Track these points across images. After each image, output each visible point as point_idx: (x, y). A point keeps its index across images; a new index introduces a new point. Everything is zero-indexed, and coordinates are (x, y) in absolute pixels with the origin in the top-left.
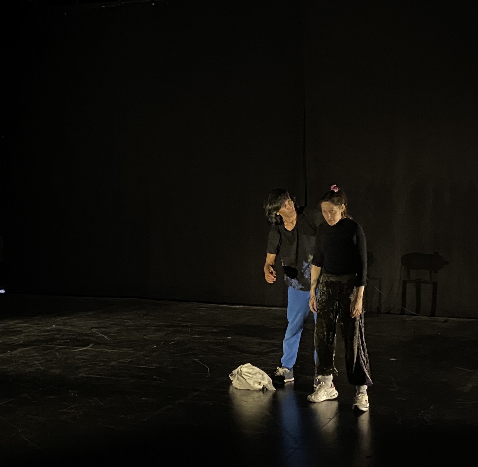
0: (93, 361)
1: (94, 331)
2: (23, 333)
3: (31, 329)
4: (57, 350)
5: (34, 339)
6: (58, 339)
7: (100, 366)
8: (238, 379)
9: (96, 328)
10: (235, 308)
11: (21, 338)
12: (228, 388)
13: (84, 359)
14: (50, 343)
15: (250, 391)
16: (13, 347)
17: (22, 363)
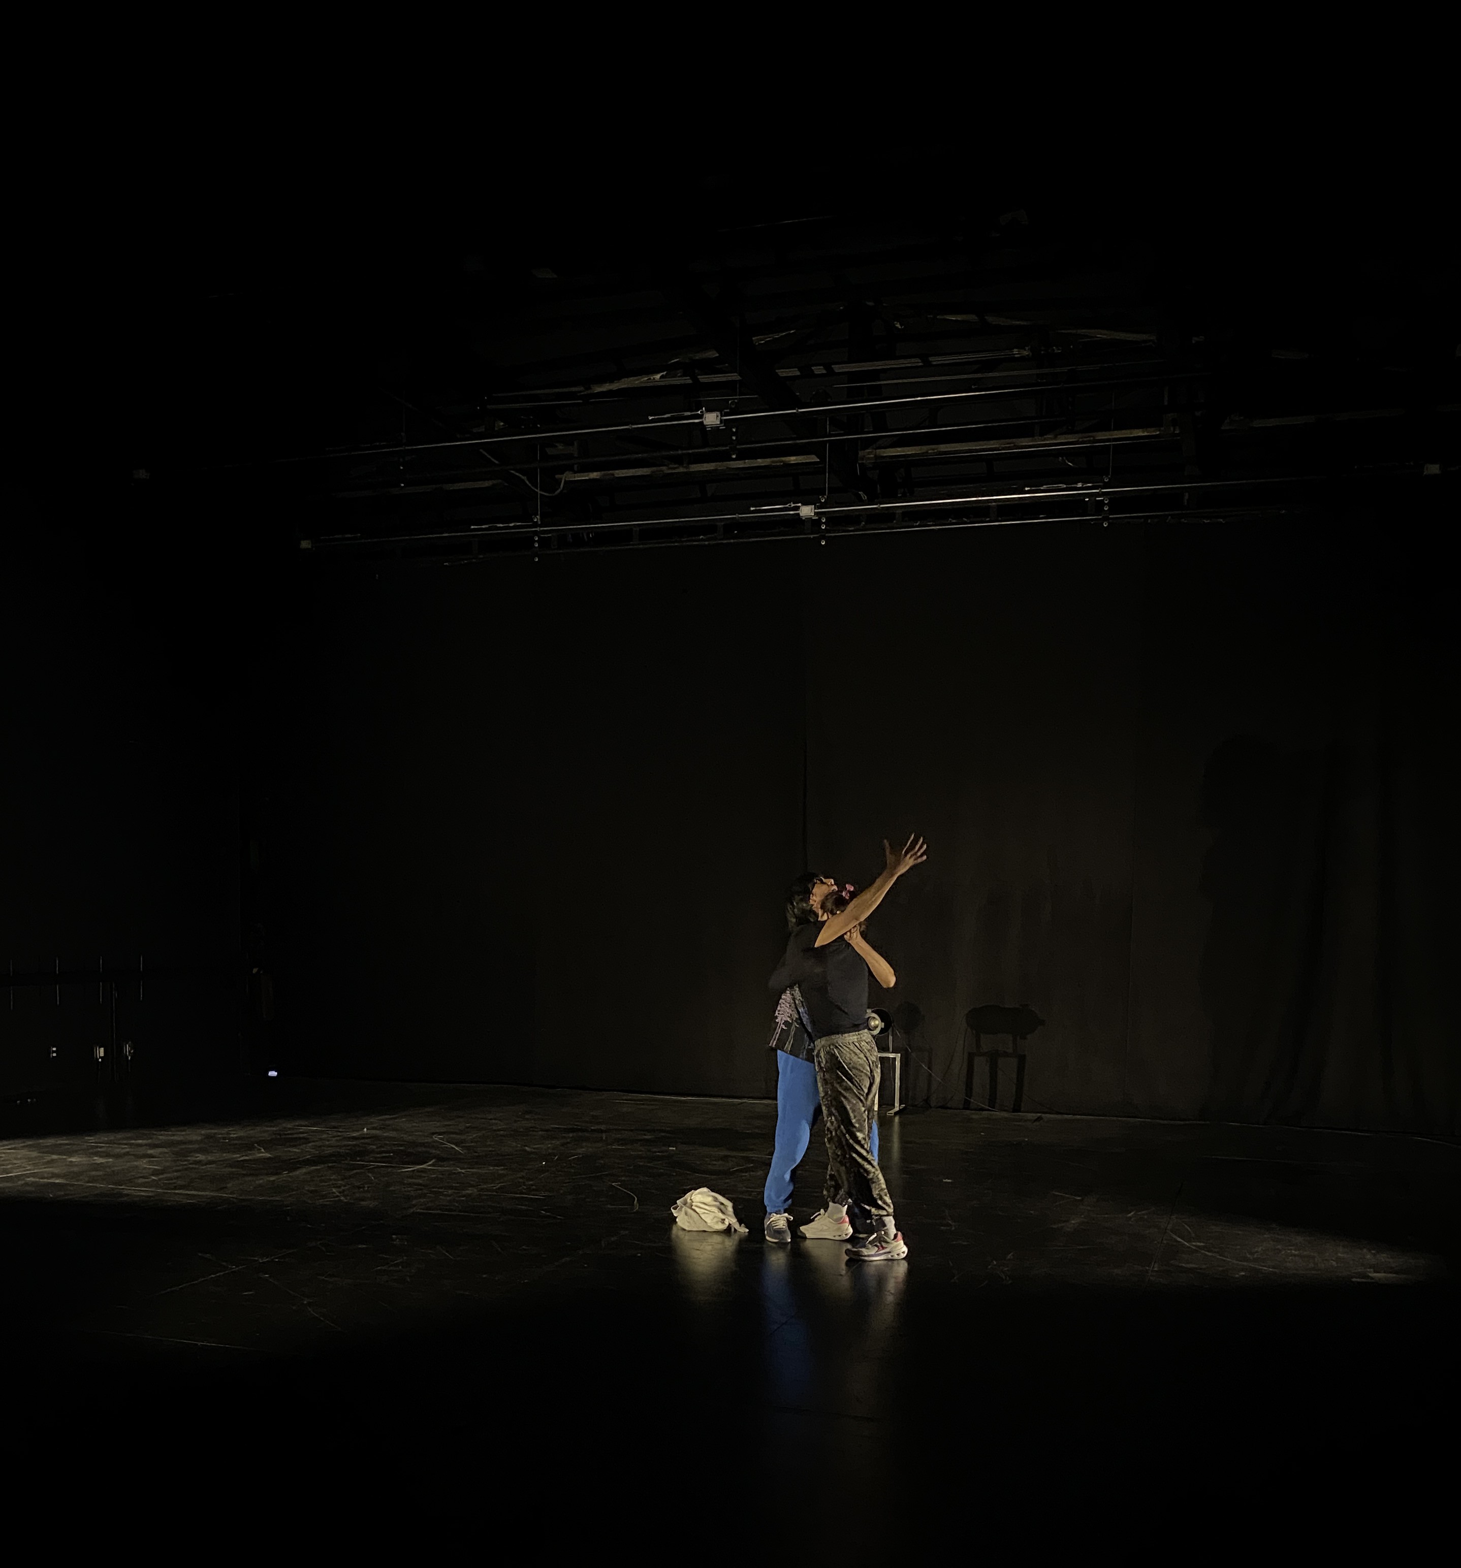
0: (433, 1188)
1: (436, 1138)
2: (309, 1142)
3: (325, 1136)
4: (370, 1171)
5: (329, 1151)
6: (373, 1151)
7: (446, 1195)
8: (686, 1214)
9: (440, 1134)
10: (681, 1101)
11: (309, 1150)
12: (670, 1229)
13: (420, 1185)
14: (358, 1159)
15: (706, 1233)
16: (293, 1165)
17: (308, 1191)
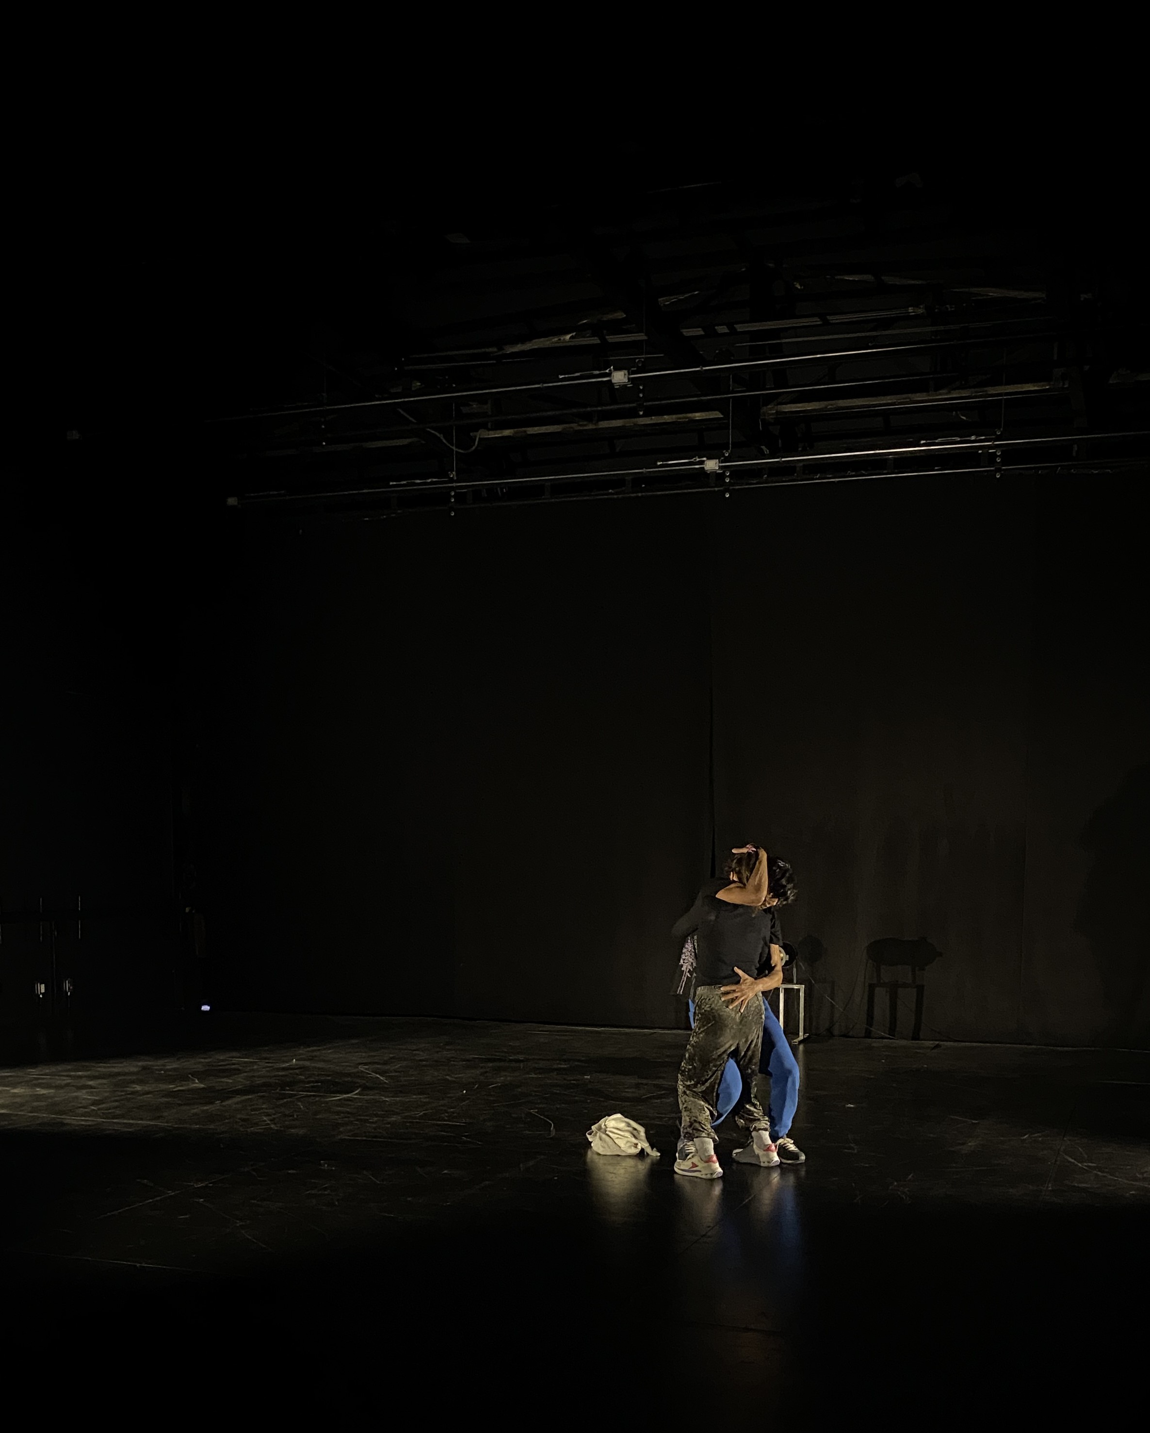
0: (360, 1115)
1: (361, 1068)
2: (241, 1073)
3: (255, 1067)
4: (299, 1100)
5: (259, 1081)
6: (301, 1081)
7: (373, 1123)
8: (601, 1139)
9: (365, 1064)
10: (597, 1032)
11: (240, 1081)
12: (586, 1153)
13: (348, 1113)
14: (288, 1088)
15: (619, 1158)
16: (226, 1094)
17: (240, 1119)
